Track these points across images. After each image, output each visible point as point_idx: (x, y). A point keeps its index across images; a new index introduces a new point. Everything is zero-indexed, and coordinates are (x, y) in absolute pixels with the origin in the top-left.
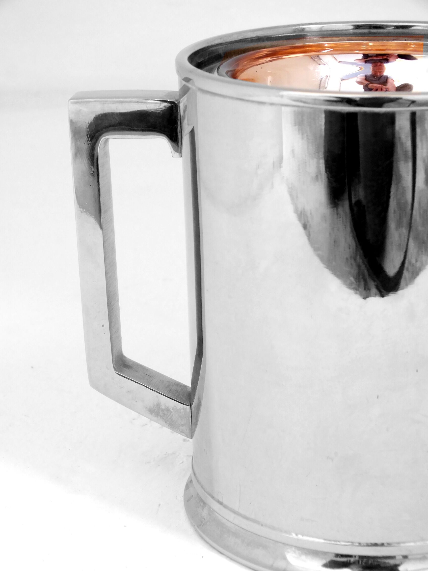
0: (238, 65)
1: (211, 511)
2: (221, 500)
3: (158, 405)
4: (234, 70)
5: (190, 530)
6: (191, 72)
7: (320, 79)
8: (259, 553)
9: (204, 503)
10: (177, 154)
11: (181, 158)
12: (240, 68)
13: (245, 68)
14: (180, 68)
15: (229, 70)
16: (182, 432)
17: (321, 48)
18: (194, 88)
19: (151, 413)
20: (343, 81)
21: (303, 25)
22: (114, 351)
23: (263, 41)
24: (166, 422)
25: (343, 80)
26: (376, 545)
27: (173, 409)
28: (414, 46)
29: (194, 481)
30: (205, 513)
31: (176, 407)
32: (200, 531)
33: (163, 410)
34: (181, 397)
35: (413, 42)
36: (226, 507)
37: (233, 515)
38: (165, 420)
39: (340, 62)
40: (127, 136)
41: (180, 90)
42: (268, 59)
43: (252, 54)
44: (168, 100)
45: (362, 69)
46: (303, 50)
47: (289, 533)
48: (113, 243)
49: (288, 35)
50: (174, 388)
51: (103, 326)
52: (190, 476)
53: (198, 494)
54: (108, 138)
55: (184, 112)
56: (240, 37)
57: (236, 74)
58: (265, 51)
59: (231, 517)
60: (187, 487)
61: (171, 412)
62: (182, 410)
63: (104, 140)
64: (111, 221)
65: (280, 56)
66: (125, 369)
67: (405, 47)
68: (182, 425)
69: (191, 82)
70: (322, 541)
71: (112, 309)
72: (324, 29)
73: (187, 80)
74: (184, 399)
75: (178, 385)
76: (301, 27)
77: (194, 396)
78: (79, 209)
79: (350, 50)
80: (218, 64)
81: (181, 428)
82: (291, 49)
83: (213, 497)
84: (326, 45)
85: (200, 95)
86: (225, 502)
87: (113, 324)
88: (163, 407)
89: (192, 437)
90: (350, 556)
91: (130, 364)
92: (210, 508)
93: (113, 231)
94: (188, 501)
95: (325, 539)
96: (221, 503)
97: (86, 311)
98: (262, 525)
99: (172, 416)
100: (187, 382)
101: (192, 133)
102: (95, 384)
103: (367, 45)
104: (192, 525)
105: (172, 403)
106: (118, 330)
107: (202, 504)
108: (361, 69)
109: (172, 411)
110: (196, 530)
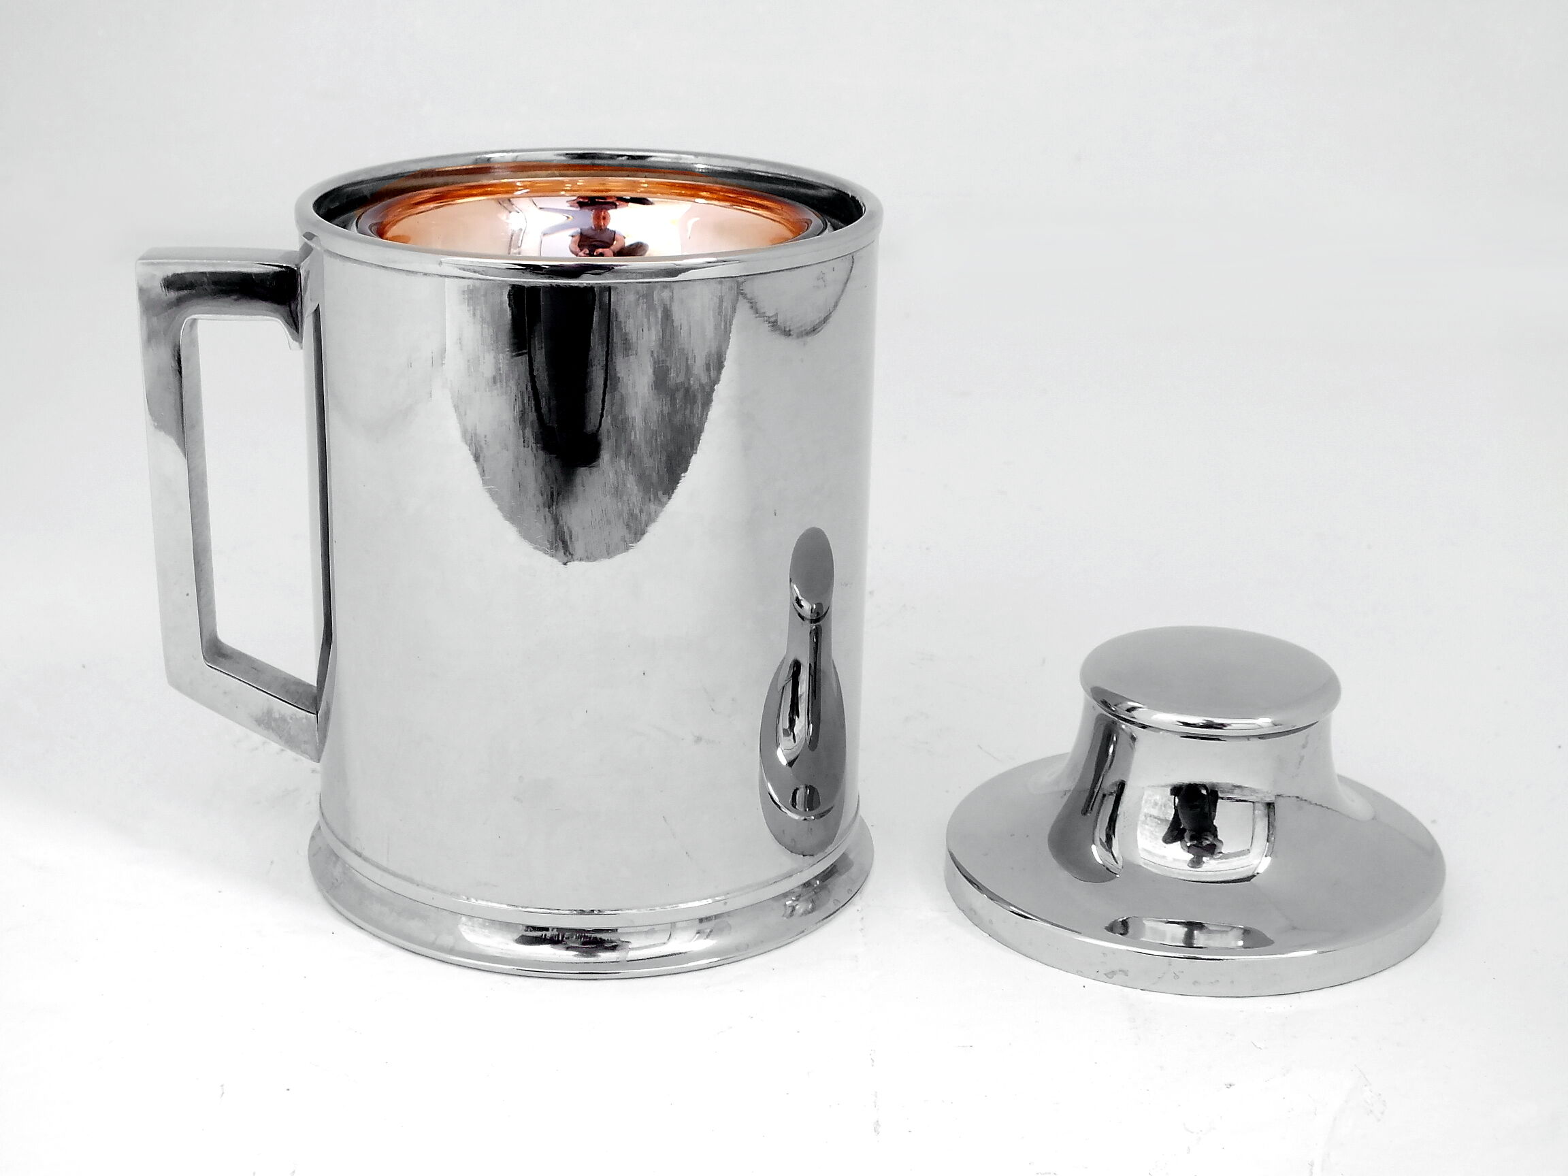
0: (386, 215)
1: (347, 868)
2: (359, 849)
3: (269, 712)
4: (382, 222)
5: (317, 897)
6: (316, 224)
7: (510, 234)
8: (414, 926)
9: (337, 857)
10: (297, 344)
11: (302, 351)
12: (390, 218)
13: (399, 219)
14: (301, 219)
15: (374, 222)
16: (304, 752)
17: (511, 189)
18: (319, 248)
19: (259, 725)
20: (546, 237)
21: (487, 153)
22: (204, 631)
23: (432, 176)
24: (280, 738)
25: (544, 234)
26: (582, 912)
27: (291, 718)
28: (646, 185)
29: (324, 828)
30: (337, 871)
31: (295, 715)
32: (329, 897)
33: (275, 720)
34: (304, 700)
35: (644, 180)
36: (366, 859)
37: (380, 873)
38: (279, 735)
39: (541, 208)
40: (223, 316)
41: (301, 249)
42: (432, 205)
43: (409, 198)
44: (284, 265)
45: (570, 220)
46: (484, 191)
47: (458, 895)
48: (204, 474)
49: (464, 167)
50: (293, 688)
51: (188, 595)
52: (318, 822)
53: (328, 845)
54: (195, 319)
55: (306, 279)
56: (396, 171)
57: (384, 228)
58: (429, 193)
59: (377, 875)
60: (313, 838)
61: (288, 723)
62: (304, 721)
63: (190, 321)
64: (200, 440)
65: (449, 200)
66: (221, 659)
67: (635, 186)
68: (305, 742)
69: (315, 239)
70: (505, 907)
71: (202, 571)
72: (519, 159)
73: (309, 236)
74: (307, 703)
75: (299, 683)
76: (485, 156)
77: (321, 700)
78: (152, 422)
79: (553, 191)
80: (358, 212)
81: (303, 746)
82: (465, 189)
83: (348, 846)
84: (518, 184)
85: (327, 260)
86: (366, 853)
87: (202, 592)
88: (277, 716)
89: (319, 761)
90: (547, 929)
91: (229, 652)
92: (344, 863)
93: (203, 456)
94: (314, 855)
95: (508, 905)
96: (360, 855)
97: (163, 573)
98: (418, 885)
99: (290, 728)
100: (312, 679)
101: (317, 312)
102: (176, 683)
103: (574, 183)
104: (320, 890)
105: (288, 710)
106: (211, 601)
107: (334, 859)
108: (568, 217)
109: (291, 721)
110: (325, 897)
